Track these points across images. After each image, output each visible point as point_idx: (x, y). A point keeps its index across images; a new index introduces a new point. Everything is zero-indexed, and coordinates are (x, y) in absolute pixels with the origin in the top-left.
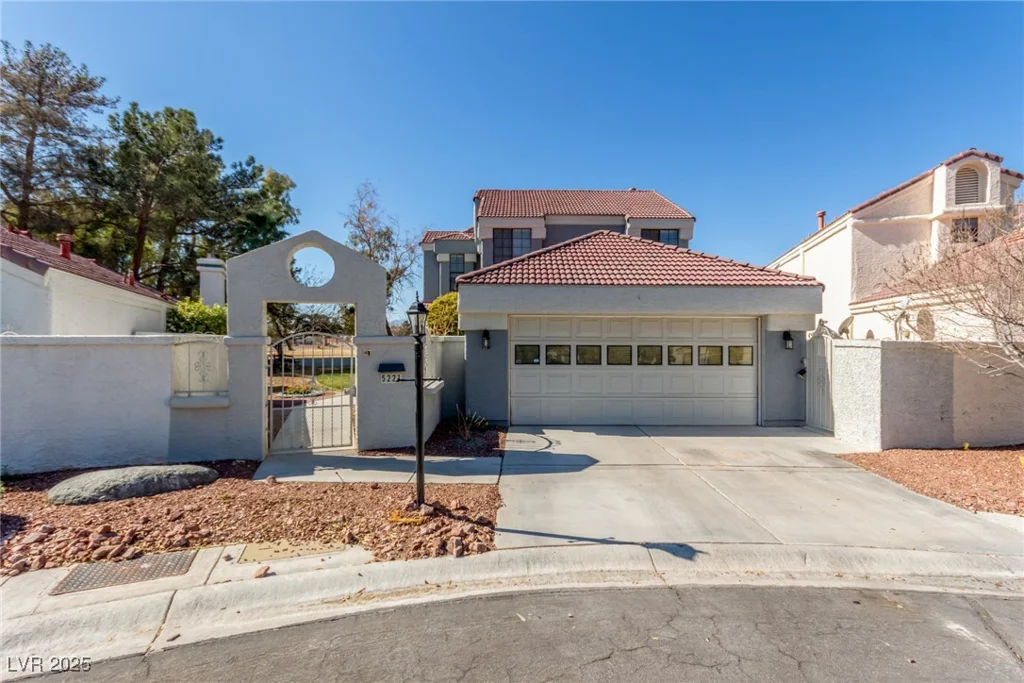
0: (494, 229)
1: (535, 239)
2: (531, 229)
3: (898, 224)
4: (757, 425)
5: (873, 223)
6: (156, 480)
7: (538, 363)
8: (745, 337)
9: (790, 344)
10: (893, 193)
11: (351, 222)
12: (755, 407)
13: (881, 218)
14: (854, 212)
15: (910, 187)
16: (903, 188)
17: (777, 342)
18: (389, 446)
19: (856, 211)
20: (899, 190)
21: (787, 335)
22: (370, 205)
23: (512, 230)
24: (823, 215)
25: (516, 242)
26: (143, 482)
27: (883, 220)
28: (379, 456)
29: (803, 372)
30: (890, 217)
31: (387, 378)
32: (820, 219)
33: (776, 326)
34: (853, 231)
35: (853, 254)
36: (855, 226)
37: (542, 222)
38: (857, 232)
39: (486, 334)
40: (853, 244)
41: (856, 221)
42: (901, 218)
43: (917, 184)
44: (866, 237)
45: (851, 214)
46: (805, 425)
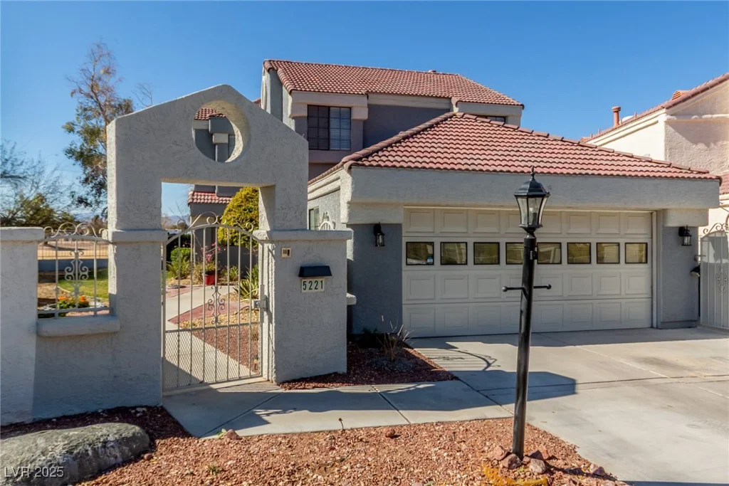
0: (308, 105)
1: (354, 120)
2: (350, 108)
3: (707, 121)
4: (652, 327)
5: (684, 120)
6: (90, 453)
7: (433, 264)
8: (639, 232)
9: (687, 240)
10: (703, 91)
11: (81, 91)
12: (649, 309)
13: (693, 115)
14: (668, 108)
15: (718, 86)
16: (712, 87)
17: (673, 238)
18: (311, 373)
19: (670, 107)
20: (707, 89)
21: (683, 232)
22: (107, 72)
23: (329, 107)
24: (618, 111)
25: (334, 123)
26: (75, 459)
27: (694, 117)
28: (311, 389)
29: (697, 269)
30: (700, 115)
31: (308, 285)
32: (615, 114)
33: (674, 221)
34: (666, 128)
35: (666, 150)
36: (668, 123)
37: (364, 101)
38: (670, 128)
39: (377, 229)
40: (666, 141)
41: (669, 117)
42: (709, 116)
43: (724, 83)
44: (677, 134)
45: (664, 110)
46: (700, 325)
